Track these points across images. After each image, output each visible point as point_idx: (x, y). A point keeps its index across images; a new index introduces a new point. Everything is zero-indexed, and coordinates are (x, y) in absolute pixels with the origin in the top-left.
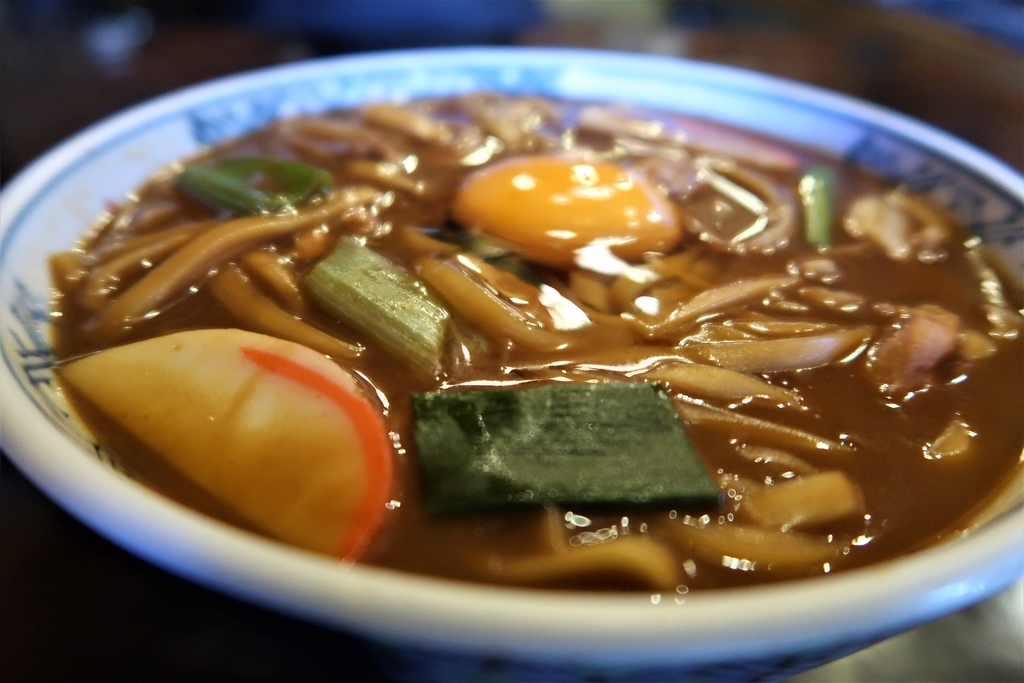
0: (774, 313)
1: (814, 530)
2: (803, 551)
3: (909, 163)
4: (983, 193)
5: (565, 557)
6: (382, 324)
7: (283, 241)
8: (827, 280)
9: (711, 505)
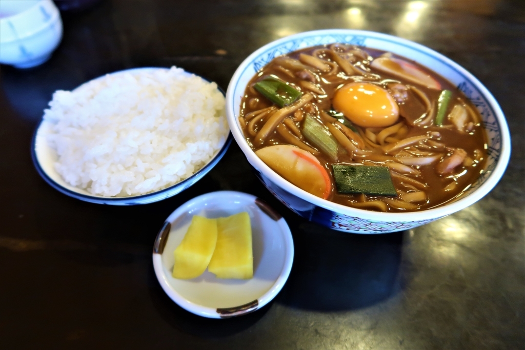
0: (421, 149)
1: (416, 203)
2: (412, 207)
3: (475, 95)
4: (491, 113)
5: (366, 203)
6: (322, 145)
7: (292, 114)
8: (439, 139)
9: (395, 196)
